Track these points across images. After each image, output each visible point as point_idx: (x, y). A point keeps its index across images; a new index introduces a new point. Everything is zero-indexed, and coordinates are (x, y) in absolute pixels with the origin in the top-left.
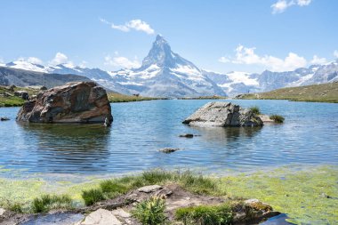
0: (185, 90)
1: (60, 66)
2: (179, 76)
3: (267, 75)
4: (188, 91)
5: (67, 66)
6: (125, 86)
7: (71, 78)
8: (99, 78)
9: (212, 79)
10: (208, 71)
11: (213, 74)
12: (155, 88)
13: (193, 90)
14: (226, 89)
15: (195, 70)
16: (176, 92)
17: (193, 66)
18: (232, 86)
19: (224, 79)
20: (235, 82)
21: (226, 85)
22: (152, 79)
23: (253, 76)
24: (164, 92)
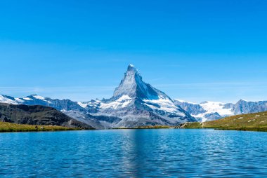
0: (157, 121)
1: (31, 97)
2: (151, 106)
3: (241, 105)
4: (161, 122)
5: (37, 97)
6: (94, 117)
7: (38, 109)
8: (69, 109)
9: (185, 109)
10: (182, 101)
11: (186, 104)
12: (127, 119)
13: (165, 121)
14: (200, 119)
15: (168, 100)
16: (148, 123)
17: (165, 96)
18: (206, 116)
19: (198, 109)
20: (209, 112)
21: (200, 116)
22: (123, 109)
23: (227, 106)
24: (135, 123)
